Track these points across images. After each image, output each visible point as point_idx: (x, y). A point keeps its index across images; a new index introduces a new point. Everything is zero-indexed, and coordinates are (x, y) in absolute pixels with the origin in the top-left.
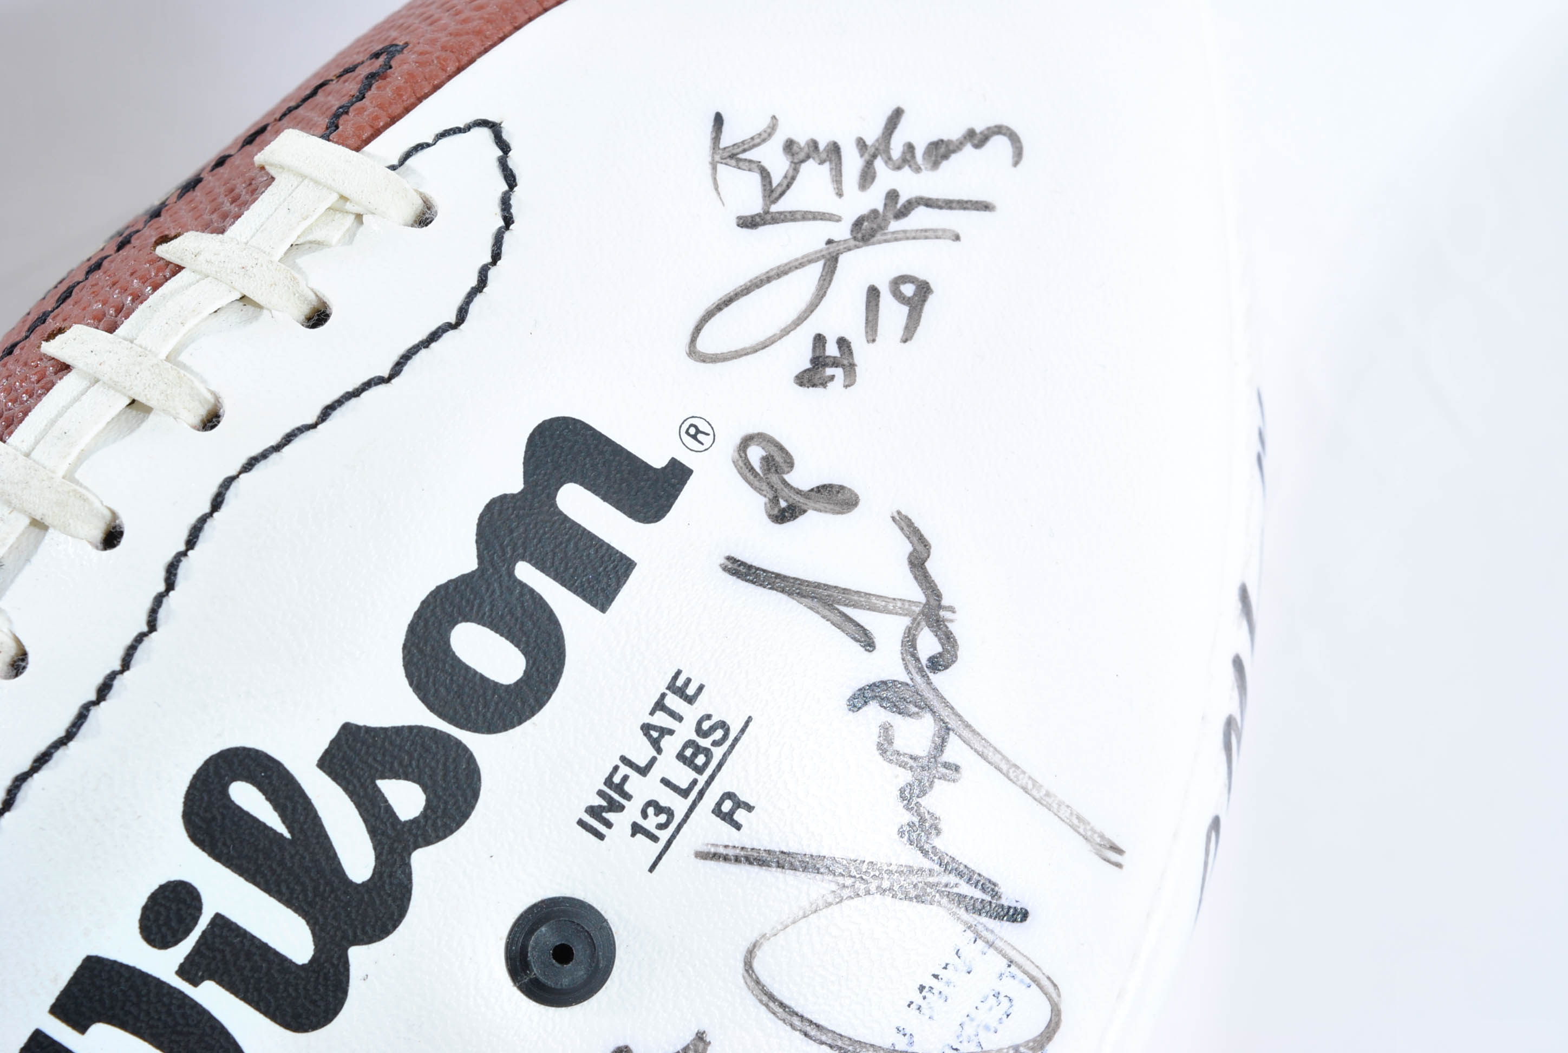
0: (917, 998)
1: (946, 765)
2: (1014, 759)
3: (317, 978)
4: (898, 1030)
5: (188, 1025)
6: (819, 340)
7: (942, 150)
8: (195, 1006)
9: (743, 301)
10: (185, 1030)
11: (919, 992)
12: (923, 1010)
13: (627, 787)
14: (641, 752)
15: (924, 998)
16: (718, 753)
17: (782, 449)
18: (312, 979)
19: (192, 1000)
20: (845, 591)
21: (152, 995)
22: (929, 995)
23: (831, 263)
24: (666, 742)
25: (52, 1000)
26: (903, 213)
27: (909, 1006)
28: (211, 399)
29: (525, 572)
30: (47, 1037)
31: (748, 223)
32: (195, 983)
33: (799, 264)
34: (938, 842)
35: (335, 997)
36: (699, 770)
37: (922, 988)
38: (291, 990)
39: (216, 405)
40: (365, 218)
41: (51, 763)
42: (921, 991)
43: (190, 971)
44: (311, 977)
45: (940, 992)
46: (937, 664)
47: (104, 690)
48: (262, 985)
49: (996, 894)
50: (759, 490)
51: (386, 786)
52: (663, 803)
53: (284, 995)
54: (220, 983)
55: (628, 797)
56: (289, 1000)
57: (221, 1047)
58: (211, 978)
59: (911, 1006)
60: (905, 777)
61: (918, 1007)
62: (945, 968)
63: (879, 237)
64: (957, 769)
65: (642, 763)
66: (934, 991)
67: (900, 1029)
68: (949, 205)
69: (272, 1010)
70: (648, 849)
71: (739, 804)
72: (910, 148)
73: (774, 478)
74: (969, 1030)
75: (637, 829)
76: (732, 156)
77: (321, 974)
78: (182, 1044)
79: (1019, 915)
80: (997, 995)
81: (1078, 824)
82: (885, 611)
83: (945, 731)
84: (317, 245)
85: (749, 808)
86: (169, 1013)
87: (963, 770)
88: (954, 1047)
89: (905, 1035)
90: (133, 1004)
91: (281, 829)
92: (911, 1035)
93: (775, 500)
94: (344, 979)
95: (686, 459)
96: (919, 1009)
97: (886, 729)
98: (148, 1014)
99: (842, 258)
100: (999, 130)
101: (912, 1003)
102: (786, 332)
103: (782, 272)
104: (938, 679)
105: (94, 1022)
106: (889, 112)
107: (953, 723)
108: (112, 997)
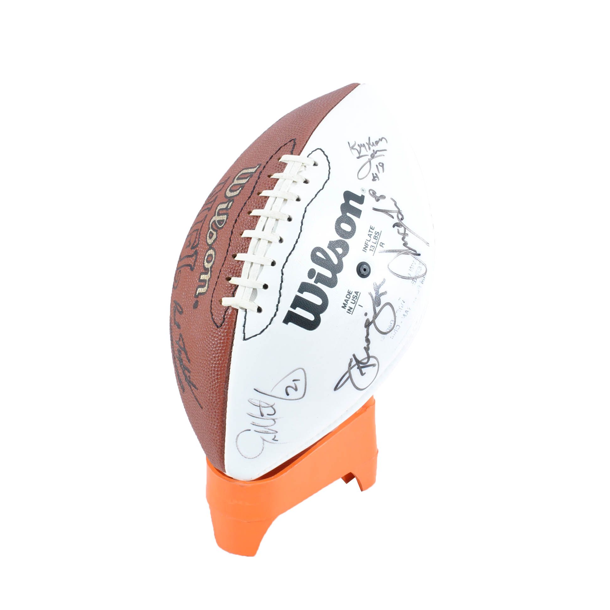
0: (410, 268)
1: (406, 234)
2: (414, 232)
4: (408, 274)
6: (373, 174)
7: (377, 142)
8: (317, 287)
9: (362, 170)
10: (316, 291)
12: (411, 270)
13: (368, 244)
14: (369, 238)
16: (378, 237)
17: (374, 191)
20: (388, 210)
21: (311, 286)
23: (370, 162)
24: (371, 236)
26: (376, 153)
27: (409, 270)
28: (297, 197)
29: (348, 214)
30: (298, 295)
31: (358, 158)
33: (366, 163)
34: (407, 245)
35: (336, 282)
36: (376, 240)
38: (330, 282)
39: (298, 197)
40: (306, 166)
41: (292, 254)
43: (316, 282)
44: (332, 280)
45: (412, 268)
46: (402, 219)
47: (297, 242)
48: (326, 282)
49: (416, 252)
50: (373, 197)
51: (337, 249)
52: (373, 246)
54: (320, 283)
55: (368, 245)
56: (330, 284)
60: (402, 236)
62: (412, 264)
63: (374, 157)
64: (407, 234)
65: (369, 240)
68: (381, 151)
69: (328, 286)
70: (372, 252)
71: (383, 244)
72: (373, 143)
73: (375, 195)
74: (417, 273)
75: (370, 250)
76: (352, 148)
77: (334, 279)
79: (419, 255)
80: (419, 267)
81: (423, 240)
82: (394, 212)
83: (405, 229)
84: (301, 171)
85: (384, 244)
87: (409, 234)
88: (416, 275)
90: (309, 288)
91: (324, 258)
92: (410, 274)
93: (376, 198)
95: (363, 194)
97: (398, 230)
99: (371, 161)
100: (383, 138)
102: (368, 173)
103: (365, 165)
104: (402, 221)
105: (304, 292)
106: (368, 138)
107: (406, 228)
108: (306, 288)
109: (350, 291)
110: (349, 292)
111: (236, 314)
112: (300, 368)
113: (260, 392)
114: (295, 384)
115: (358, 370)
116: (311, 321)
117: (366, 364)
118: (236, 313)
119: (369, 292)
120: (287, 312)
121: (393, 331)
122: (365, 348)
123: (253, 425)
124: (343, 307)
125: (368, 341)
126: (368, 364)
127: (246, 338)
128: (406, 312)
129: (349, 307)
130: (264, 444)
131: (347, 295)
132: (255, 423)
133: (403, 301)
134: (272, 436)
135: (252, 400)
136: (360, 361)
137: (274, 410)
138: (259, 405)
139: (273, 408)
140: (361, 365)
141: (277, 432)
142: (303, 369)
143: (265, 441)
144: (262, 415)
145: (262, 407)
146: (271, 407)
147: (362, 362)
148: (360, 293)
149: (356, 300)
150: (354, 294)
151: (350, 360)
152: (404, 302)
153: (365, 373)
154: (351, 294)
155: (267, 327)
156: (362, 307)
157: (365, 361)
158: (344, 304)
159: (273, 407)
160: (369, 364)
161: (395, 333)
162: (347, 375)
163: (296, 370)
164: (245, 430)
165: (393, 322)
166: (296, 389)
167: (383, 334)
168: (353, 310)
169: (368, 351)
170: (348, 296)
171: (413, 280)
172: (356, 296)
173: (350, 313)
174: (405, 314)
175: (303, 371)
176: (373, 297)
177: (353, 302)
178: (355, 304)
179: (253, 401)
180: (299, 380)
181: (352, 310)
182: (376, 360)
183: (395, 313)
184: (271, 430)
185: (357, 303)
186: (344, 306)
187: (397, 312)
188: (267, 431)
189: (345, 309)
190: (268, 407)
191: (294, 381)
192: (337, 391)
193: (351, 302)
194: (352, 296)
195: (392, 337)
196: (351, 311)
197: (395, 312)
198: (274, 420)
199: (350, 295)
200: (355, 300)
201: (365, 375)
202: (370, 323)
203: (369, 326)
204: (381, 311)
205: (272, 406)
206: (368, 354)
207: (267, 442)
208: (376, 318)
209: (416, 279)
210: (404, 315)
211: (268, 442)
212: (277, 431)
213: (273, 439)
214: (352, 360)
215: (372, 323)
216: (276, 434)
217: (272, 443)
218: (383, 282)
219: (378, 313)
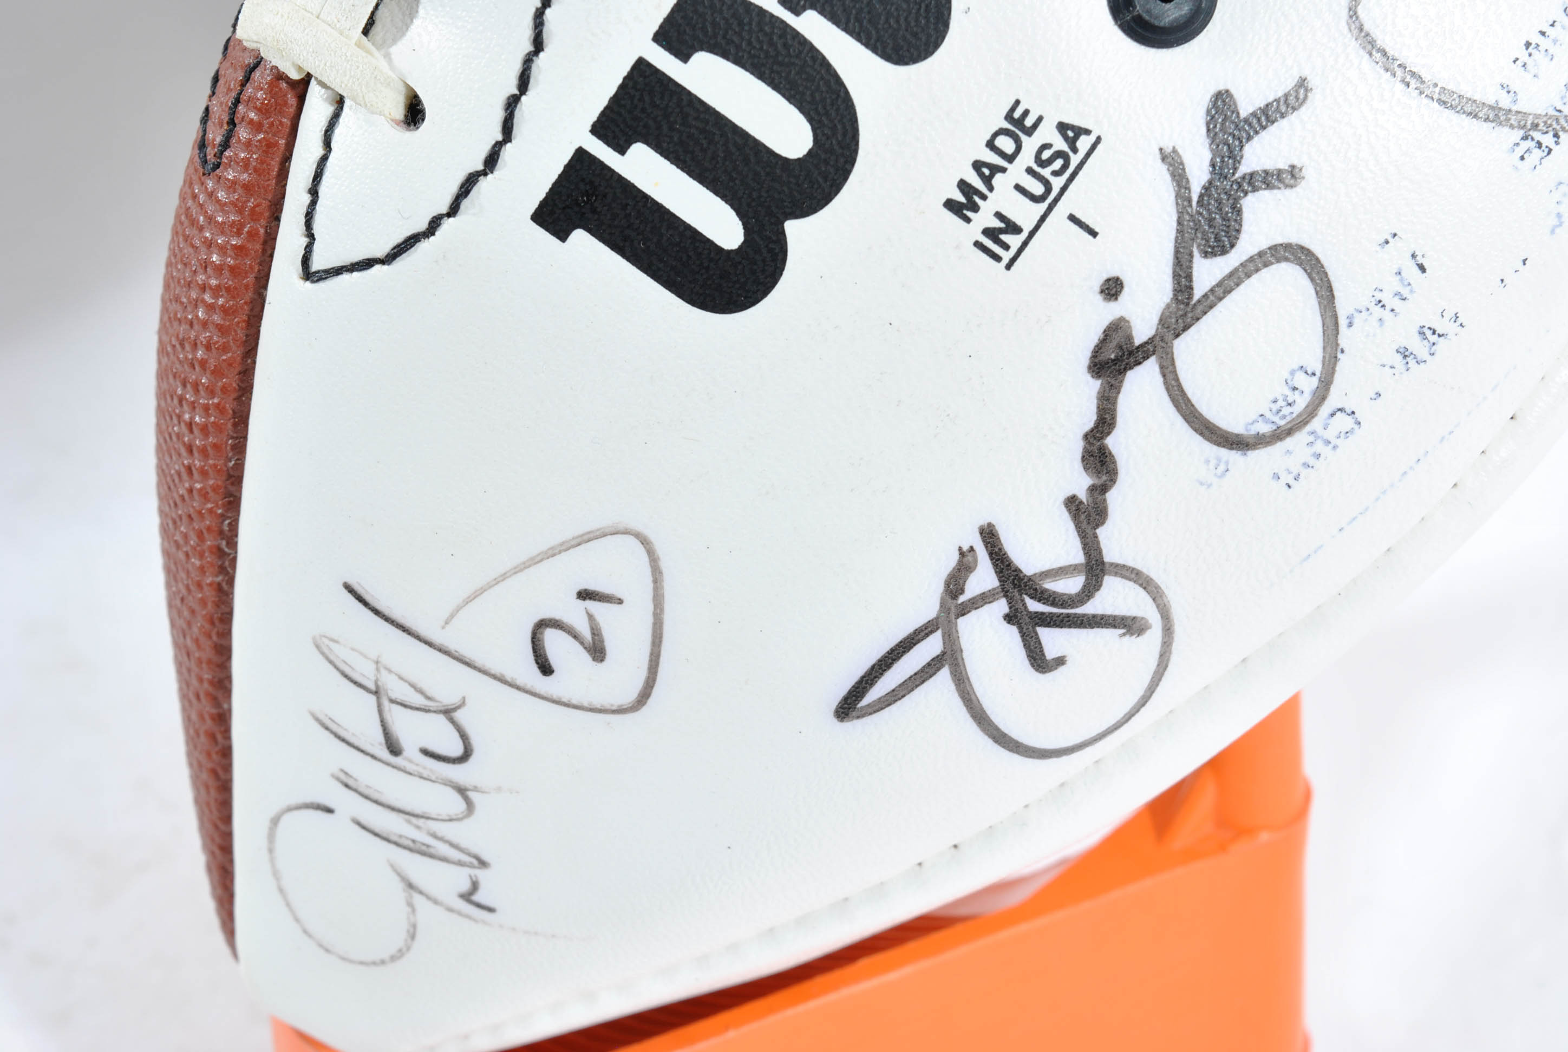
0: (1523, 55)
3: (919, 9)
4: (1502, 86)
5: (789, 55)
8: (796, 35)
10: (787, 60)
11: (1524, 48)
12: (1528, 66)
15: (1530, 55)
18: (914, 11)
19: (794, 30)
21: (754, 24)
22: (1534, 52)
25: (655, 27)
27: (1514, 62)
30: (649, 65)
32: (797, 13)
35: (936, 29)
37: (1528, 45)
38: (892, 21)
42: (1527, 48)
44: (913, 8)
45: (1546, 50)
48: (863, 15)
53: (886, 26)
54: (822, 12)
56: (890, 31)
57: (822, 78)
58: (813, 7)
59: (1517, 62)
61: (1523, 64)
62: (1552, 25)
66: (1540, 48)
67: (1504, 86)
69: (872, 41)
77: (923, 6)
78: (783, 75)
86: (771, 43)
88: (1558, 108)
89: (1509, 92)
90: (736, 33)
92: (1515, 92)
94: (946, 12)
96: (1524, 66)
98: (750, 43)
101: (1517, 59)
105: (696, 51)
108: (714, 24)
109: (1026, 113)
110: (1017, 114)
111: (292, 110)
112: (626, 532)
113: (377, 612)
114: (591, 617)
115: (1014, 629)
116: (720, 249)
117: (1072, 606)
118: (292, 100)
119: (1168, 150)
120: (565, 156)
121: (1299, 440)
122: (1072, 503)
123: (347, 786)
124: (950, 205)
125: (1103, 463)
126: (1089, 608)
127: (317, 264)
128: (1422, 333)
129: (999, 215)
130: (410, 904)
131: (996, 135)
132: (356, 780)
133: (1414, 256)
134: (459, 879)
135: (332, 645)
136: (1030, 579)
137: (464, 737)
138: (373, 687)
139: (453, 721)
140: (1034, 606)
141: (483, 864)
142: (645, 542)
143: (421, 893)
144: (394, 748)
145: (392, 701)
146: (442, 718)
147: (1044, 591)
148: (1099, 140)
149: (1057, 183)
150: (1048, 134)
151: (956, 556)
152: (1422, 268)
153: (1060, 661)
154: (1030, 132)
155: (434, 225)
156: (1094, 234)
157: (1071, 585)
158: (964, 186)
159: (458, 715)
160: (1093, 607)
161: (1318, 456)
162: (932, 646)
163: (605, 535)
164: (309, 799)
165: (1309, 385)
166: (597, 651)
167: (1219, 445)
168: (1025, 244)
169: (1097, 526)
170: (1006, 144)
171: (1525, 138)
172: (1059, 154)
173: (997, 258)
174: (1418, 347)
175: (641, 551)
176: (1188, 189)
177: (1037, 188)
178: (1045, 205)
179: (341, 653)
180: (620, 602)
181: (1014, 241)
182: (1149, 600)
183: (1336, 324)
184: (452, 845)
185: (1056, 200)
186: (961, 198)
187: (1350, 325)
188: (428, 846)
189: (968, 220)
190: (426, 710)
191: (585, 595)
192: (855, 727)
193: (1018, 188)
194: (1030, 145)
195: (1283, 481)
196: (1006, 247)
197: (1335, 317)
198: (462, 791)
199: (1024, 138)
200: (1052, 179)
201: (1062, 670)
202: (1131, 353)
203: (1122, 372)
204: (1228, 291)
205: (448, 712)
206: (1091, 547)
207: (429, 904)
208: (1186, 328)
209: (1556, 135)
210: (1405, 354)
211: (436, 902)
212: (485, 857)
213: (467, 897)
214: (969, 558)
215: (1146, 358)
216: (481, 874)
217: (460, 913)
218: (1292, 99)
219: (1205, 296)
